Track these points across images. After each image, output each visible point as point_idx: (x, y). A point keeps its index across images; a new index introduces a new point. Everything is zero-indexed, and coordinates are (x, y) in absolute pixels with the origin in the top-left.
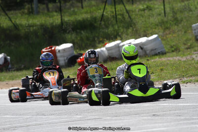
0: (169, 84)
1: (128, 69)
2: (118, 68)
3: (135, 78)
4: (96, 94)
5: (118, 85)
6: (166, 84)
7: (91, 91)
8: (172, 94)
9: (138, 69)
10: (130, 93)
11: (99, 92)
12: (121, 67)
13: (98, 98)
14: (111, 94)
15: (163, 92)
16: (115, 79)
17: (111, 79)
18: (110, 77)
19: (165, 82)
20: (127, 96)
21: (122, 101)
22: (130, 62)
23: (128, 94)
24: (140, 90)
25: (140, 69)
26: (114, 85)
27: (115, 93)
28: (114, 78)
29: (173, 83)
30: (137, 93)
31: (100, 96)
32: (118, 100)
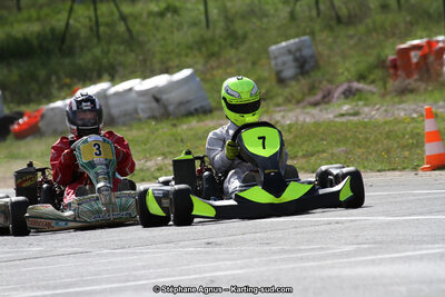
0: (335, 172)
1: (234, 139)
2: (211, 135)
3: (253, 158)
4: (158, 200)
5: (211, 176)
6: (327, 173)
7: (146, 191)
8: (343, 198)
9: (260, 138)
10: (241, 194)
11: (166, 194)
12: (218, 131)
13: (163, 208)
14: (195, 199)
15: (322, 191)
16: (203, 162)
17: (192, 161)
18: (190, 157)
19: (323, 168)
20: (236, 203)
21: (223, 214)
23: (238, 198)
24: (267, 187)
25: (263, 138)
26: (200, 177)
27: (206, 196)
28: (201, 159)
29: (345, 170)
30: (258, 195)
31: (166, 202)
32: (213, 213)
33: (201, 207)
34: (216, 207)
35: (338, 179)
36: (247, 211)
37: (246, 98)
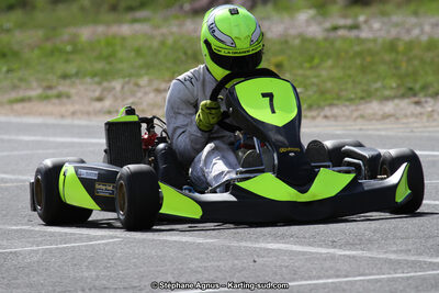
8: (399, 197)
9: (264, 95)
20: (234, 199)
21: (215, 215)
25: (270, 96)
30: (269, 186)
31: (104, 189)
32: (197, 213)
33: (174, 201)
34: (203, 204)
35: (391, 165)
36: (249, 212)
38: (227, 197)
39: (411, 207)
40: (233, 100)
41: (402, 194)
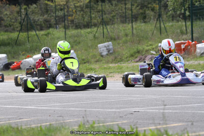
0: (95, 76)
1: (61, 63)
4: (32, 83)
10: (65, 82)
11: (36, 81)
13: (34, 86)
14: (48, 83)
19: (89, 75)
20: (63, 85)
21: (58, 89)
22: (63, 56)
23: (63, 83)
25: (72, 63)
29: (100, 76)
30: (71, 83)
31: (36, 84)
32: (54, 88)
33: (50, 86)
34: (56, 87)
35: (98, 79)
36: (66, 88)
37: (66, 49)
38: (61, 85)
39: (104, 87)
40: (64, 63)
41: (101, 85)
